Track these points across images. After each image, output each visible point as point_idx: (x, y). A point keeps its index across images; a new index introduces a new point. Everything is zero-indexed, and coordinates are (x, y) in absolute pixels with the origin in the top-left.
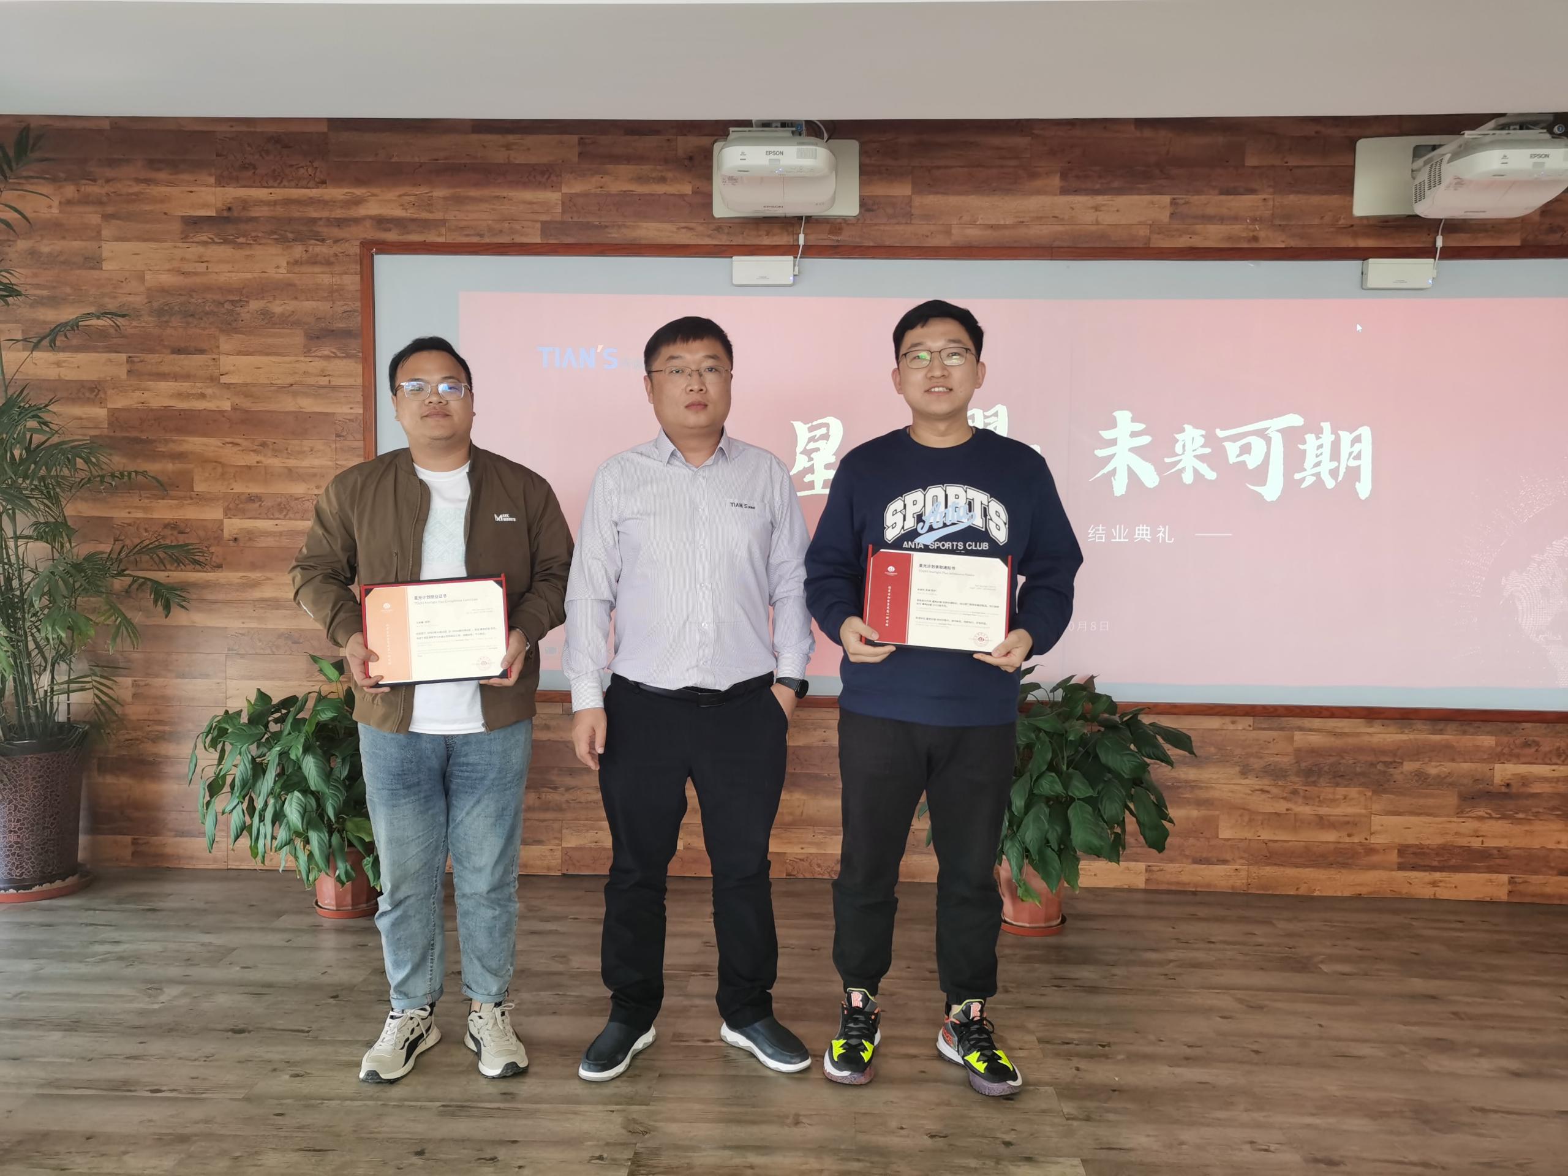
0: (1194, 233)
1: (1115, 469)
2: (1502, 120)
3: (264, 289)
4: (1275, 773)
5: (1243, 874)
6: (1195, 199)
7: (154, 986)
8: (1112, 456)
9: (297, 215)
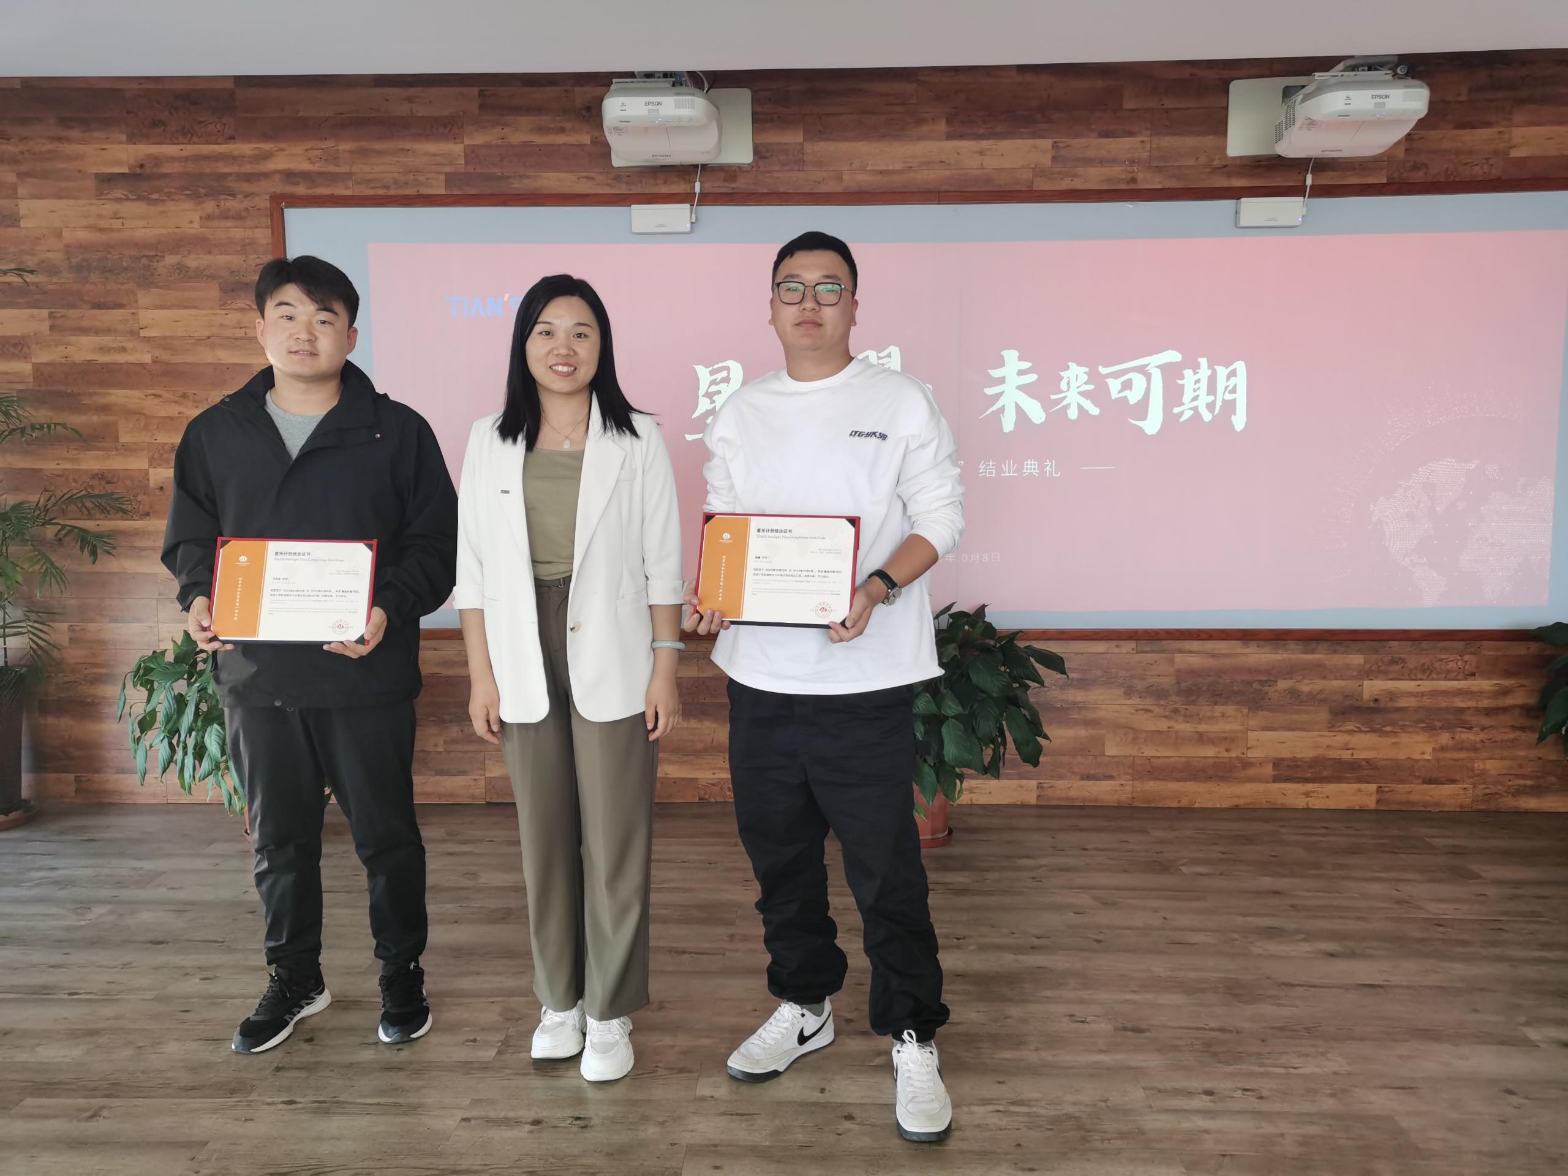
0: (1076, 175)
1: (1003, 407)
2: (1350, 62)
3: (179, 243)
4: (1158, 693)
5: (1128, 789)
6: (1078, 143)
7: (83, 906)
8: (1001, 393)
9: (207, 170)
